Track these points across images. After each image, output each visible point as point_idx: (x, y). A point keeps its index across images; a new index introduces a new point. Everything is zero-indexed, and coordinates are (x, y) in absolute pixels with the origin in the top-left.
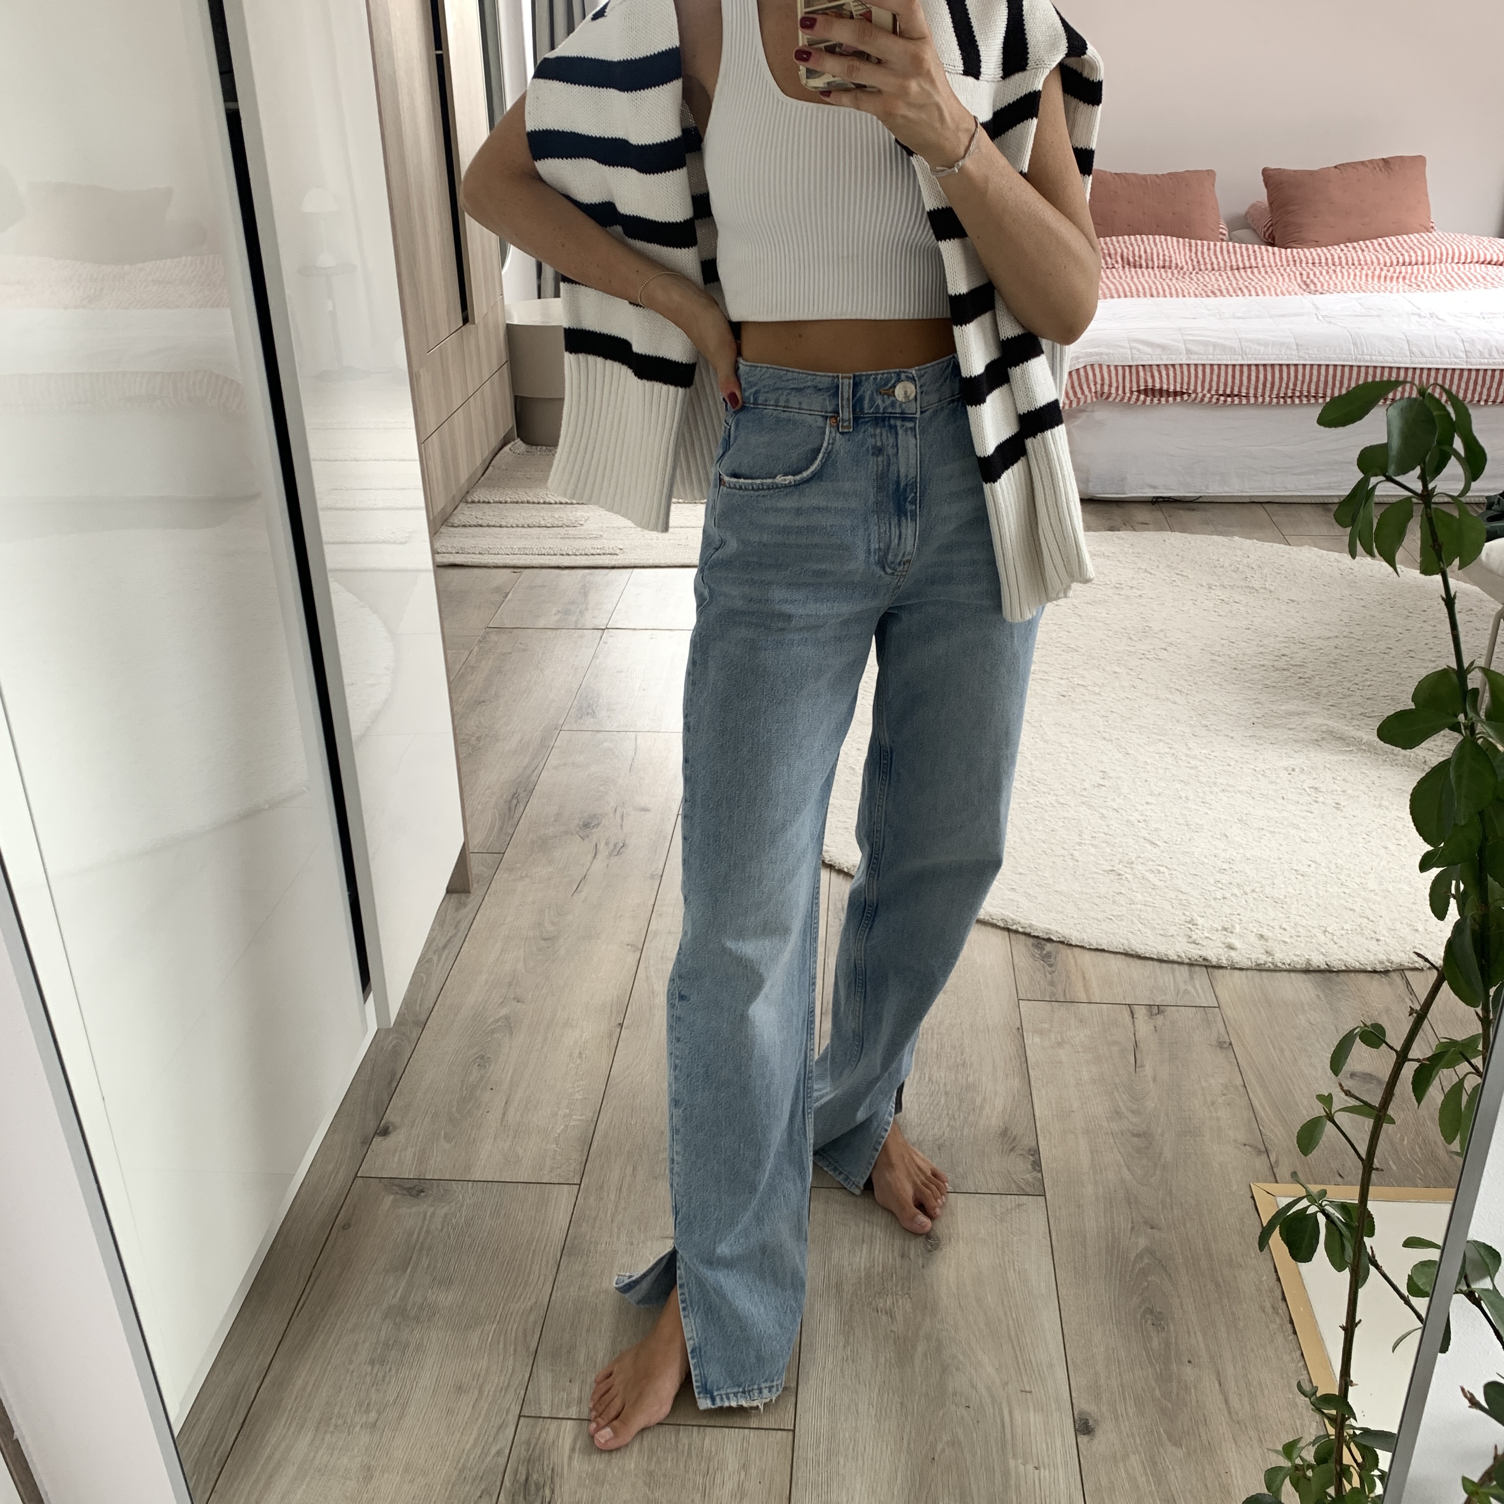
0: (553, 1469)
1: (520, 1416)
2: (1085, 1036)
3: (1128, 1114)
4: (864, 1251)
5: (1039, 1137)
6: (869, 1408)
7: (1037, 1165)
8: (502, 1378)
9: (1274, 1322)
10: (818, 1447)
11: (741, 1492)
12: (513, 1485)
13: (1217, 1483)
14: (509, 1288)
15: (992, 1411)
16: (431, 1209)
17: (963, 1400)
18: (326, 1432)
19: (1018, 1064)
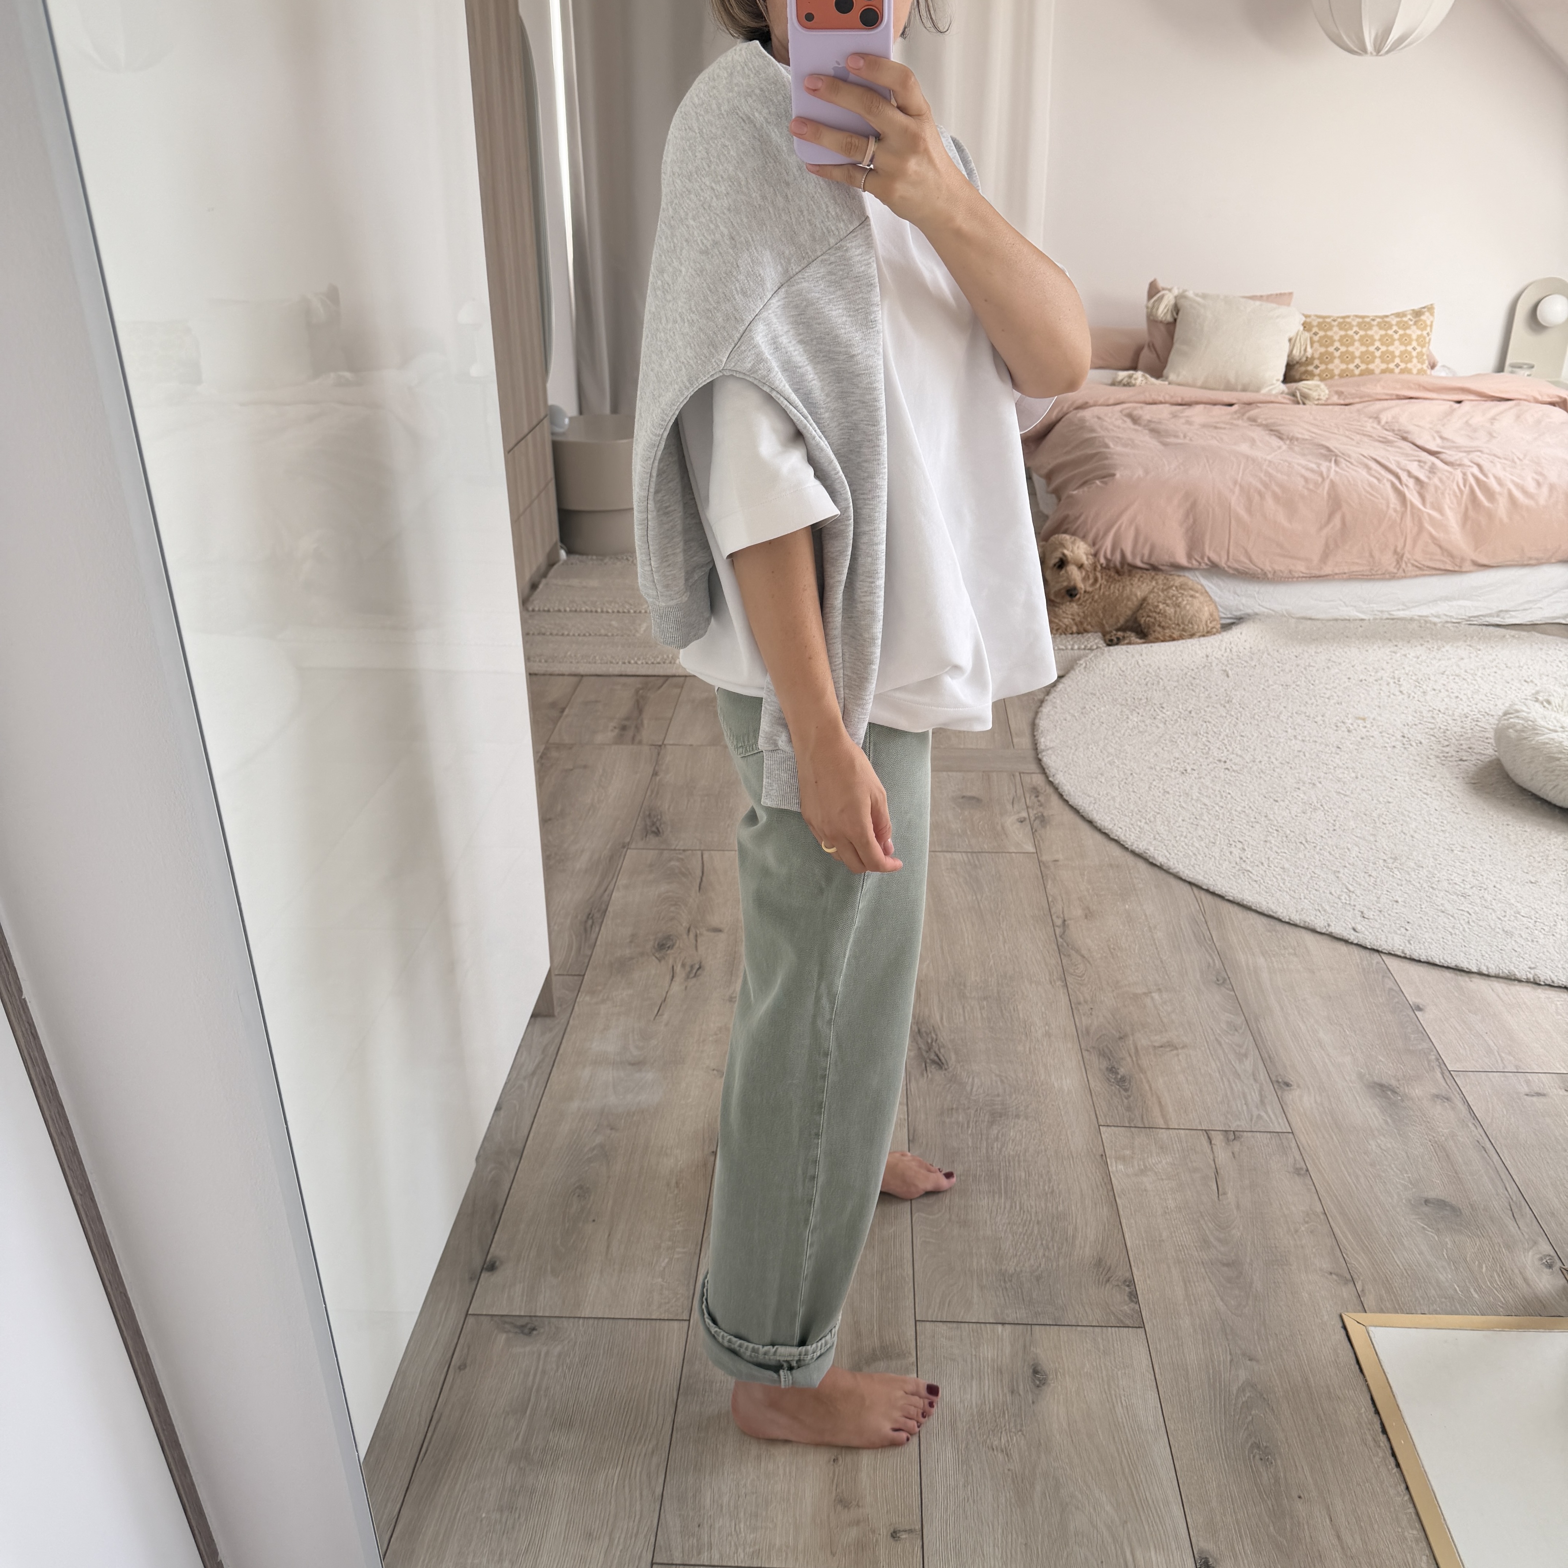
1: (652, 1564)
2: (1166, 1163)
3: (1215, 1243)
4: (974, 1385)
5: (1134, 1269)
6: (994, 1550)
7: (1133, 1296)
8: (631, 1523)
9: (1378, 1456)
14: (629, 1429)
15: (1114, 1551)
16: (545, 1348)
17: (1085, 1540)
19: (1105, 1193)
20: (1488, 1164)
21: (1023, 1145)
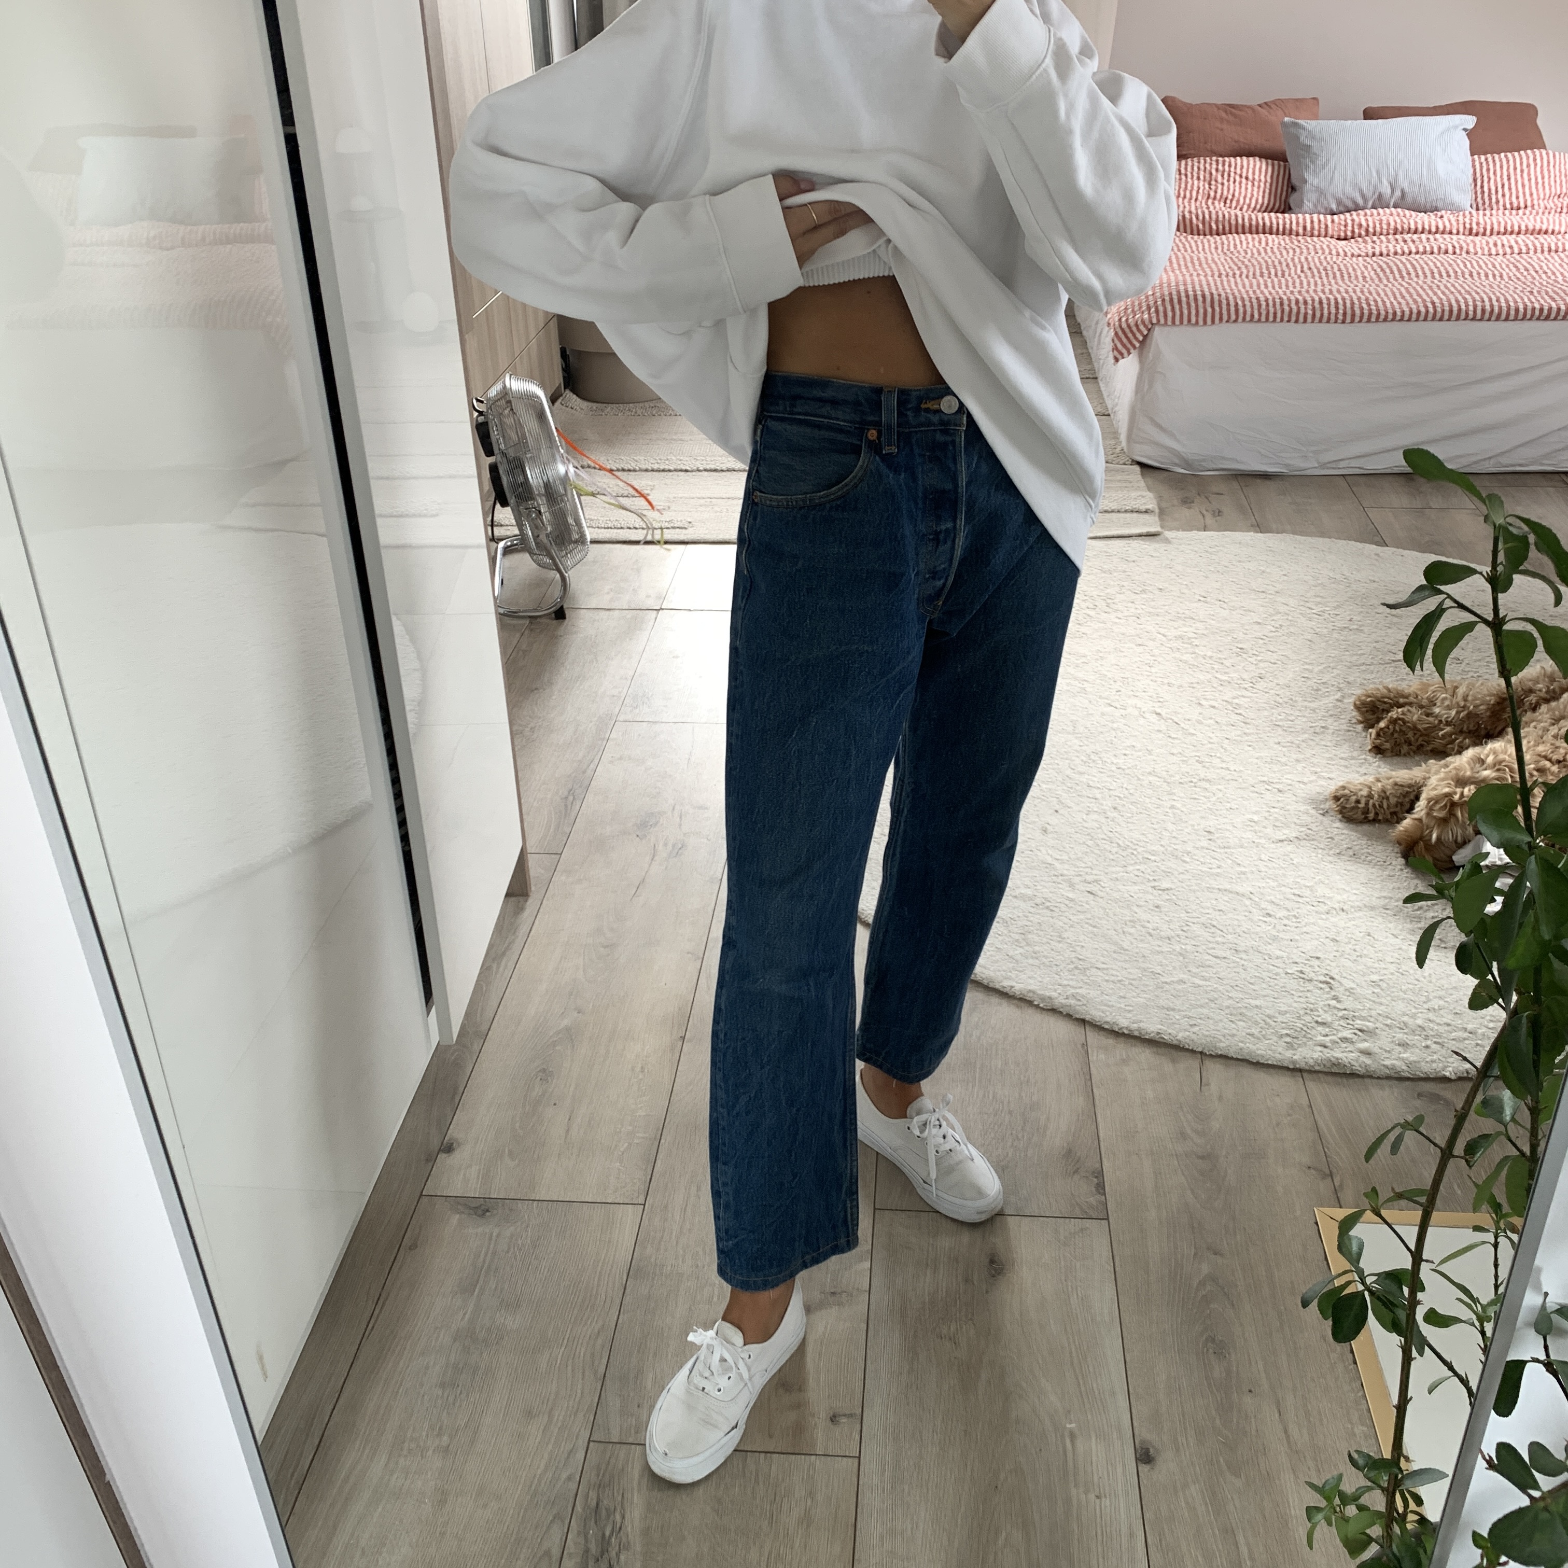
0: (623, 1495)
1: (589, 1441)
3: (1193, 1135)
4: (928, 1274)
5: (1104, 1160)
6: (933, 1436)
7: (1101, 1188)
8: (571, 1403)
9: (1335, 1350)
10: (883, 1474)
11: (807, 1520)
12: (584, 1510)
13: (1275, 1513)
14: (576, 1311)
15: (1054, 1440)
16: (496, 1232)
17: (1026, 1428)
18: (400, 1456)
19: (1082, 1080)
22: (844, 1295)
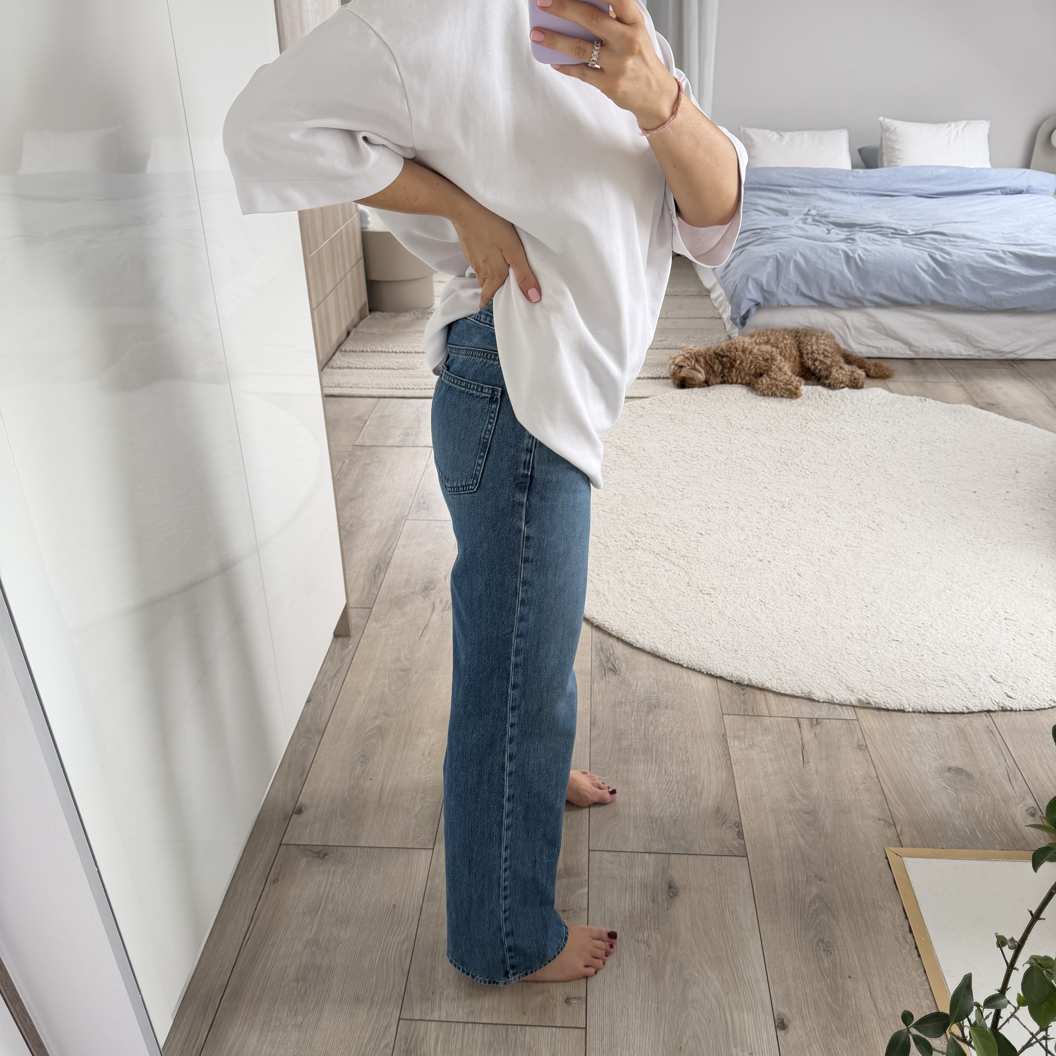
1: (399, 1019)
2: (768, 741)
3: (800, 797)
4: (627, 896)
5: (741, 814)
6: (636, 1012)
7: (740, 834)
8: (386, 991)
9: (905, 948)
10: (602, 1040)
14: (388, 926)
15: (718, 1013)
16: (333, 868)
17: (699, 1005)
18: (268, 1031)
19: (725, 761)
20: (994, 742)
21: (670, 728)
22: (571, 912)
